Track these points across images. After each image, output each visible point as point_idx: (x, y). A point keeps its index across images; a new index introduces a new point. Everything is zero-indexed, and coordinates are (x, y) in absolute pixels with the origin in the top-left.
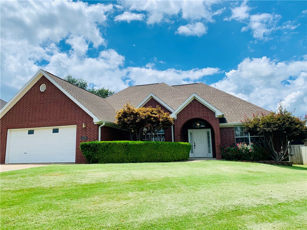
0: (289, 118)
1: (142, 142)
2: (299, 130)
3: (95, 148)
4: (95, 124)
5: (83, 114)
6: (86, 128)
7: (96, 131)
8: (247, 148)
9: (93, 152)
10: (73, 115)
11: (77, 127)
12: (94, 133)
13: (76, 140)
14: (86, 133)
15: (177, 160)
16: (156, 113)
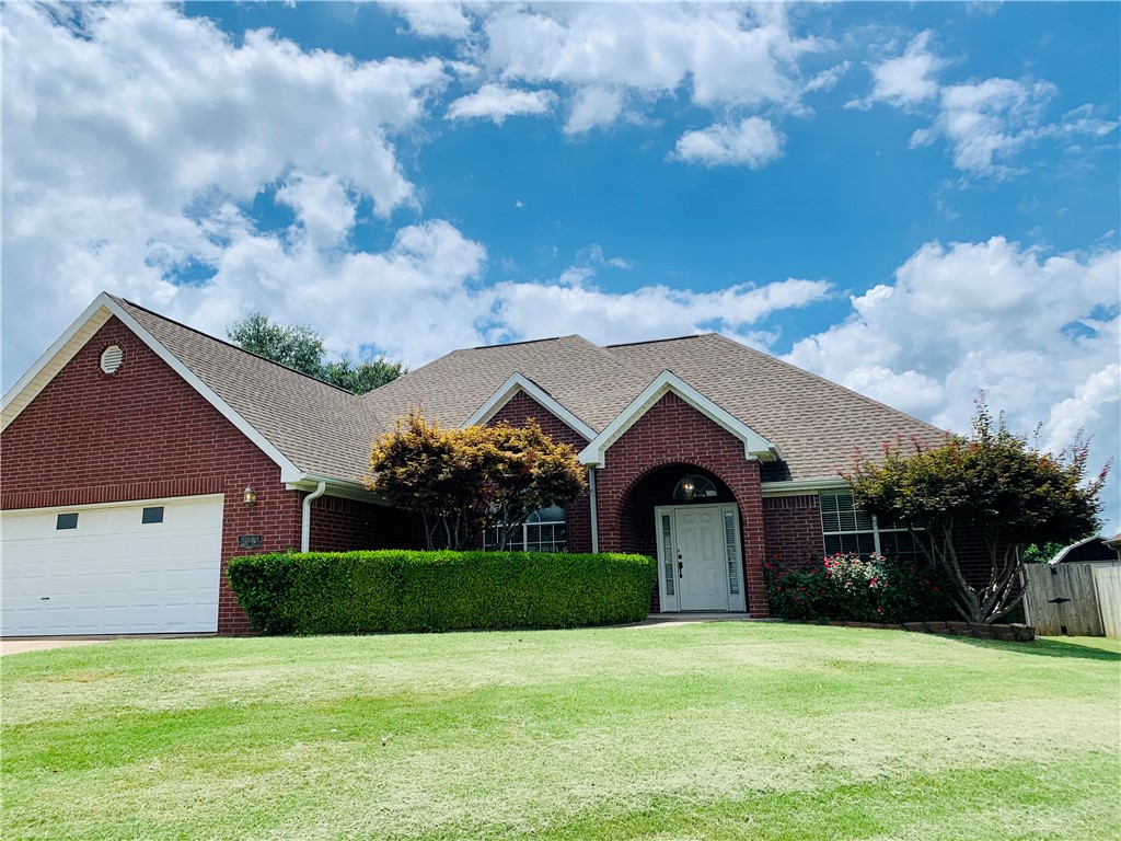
0: (1012, 458)
1: (456, 555)
2: (1047, 504)
3: (279, 579)
4: (288, 488)
5: (249, 452)
6: (256, 504)
7: (291, 517)
8: (861, 574)
9: (272, 592)
10: (212, 455)
11: (225, 501)
12: (284, 522)
13: (223, 550)
14: (257, 523)
15: (596, 619)
16: (521, 445)
